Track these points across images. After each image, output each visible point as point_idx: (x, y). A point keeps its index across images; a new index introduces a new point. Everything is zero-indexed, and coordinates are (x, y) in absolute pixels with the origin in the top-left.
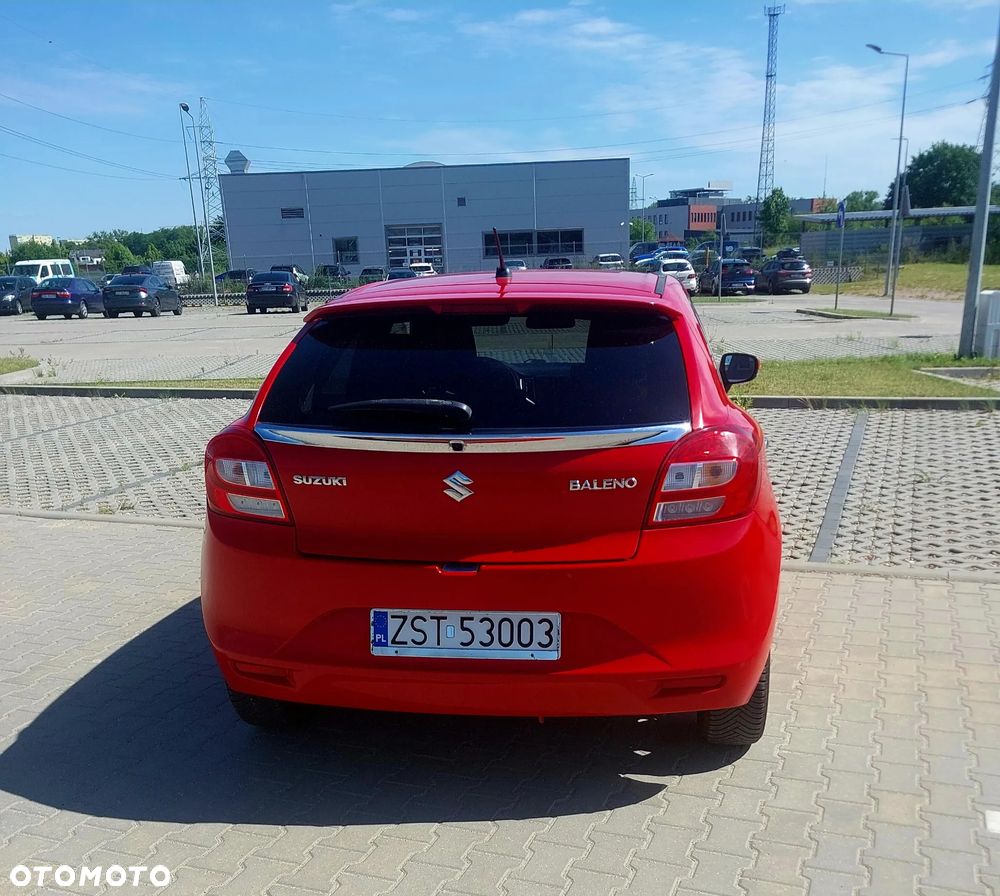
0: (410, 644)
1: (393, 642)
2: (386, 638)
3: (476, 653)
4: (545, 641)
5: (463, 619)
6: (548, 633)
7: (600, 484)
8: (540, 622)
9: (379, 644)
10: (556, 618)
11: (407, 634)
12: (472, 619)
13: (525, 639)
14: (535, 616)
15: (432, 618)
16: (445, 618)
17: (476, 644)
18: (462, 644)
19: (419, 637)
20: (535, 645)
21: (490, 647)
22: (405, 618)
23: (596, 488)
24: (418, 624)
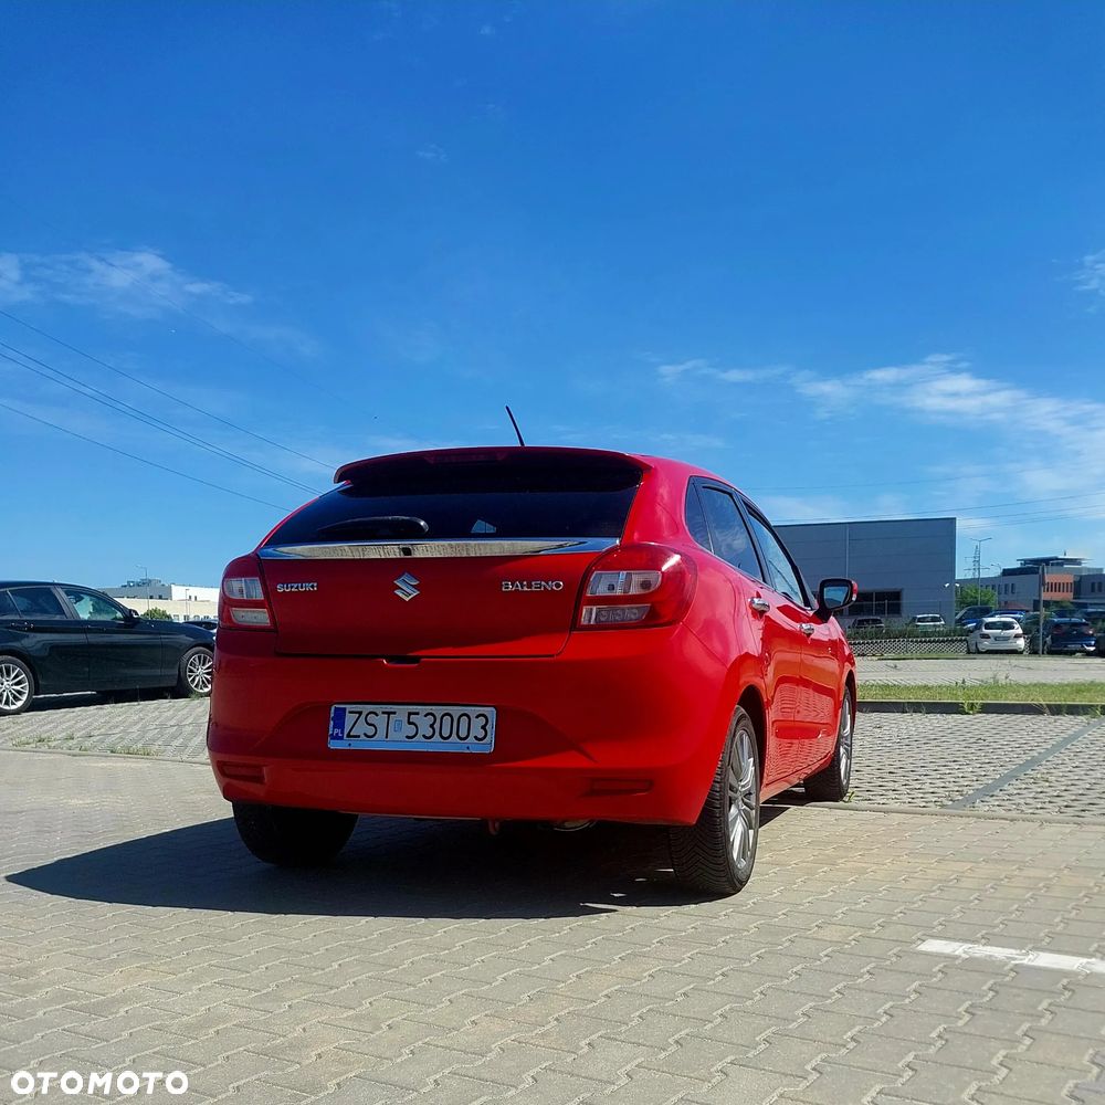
0: (363, 737)
1: (349, 736)
2: (342, 733)
3: (419, 745)
4: (481, 734)
5: (410, 714)
6: (484, 727)
7: (529, 586)
8: (477, 717)
9: (337, 737)
10: (490, 712)
11: (362, 728)
12: (417, 714)
13: (463, 733)
14: (473, 711)
15: (383, 713)
16: (394, 713)
17: (419, 737)
18: (407, 737)
19: (371, 731)
20: (471, 739)
21: (432, 740)
22: (360, 713)
23: (525, 589)
24: (371, 718)
